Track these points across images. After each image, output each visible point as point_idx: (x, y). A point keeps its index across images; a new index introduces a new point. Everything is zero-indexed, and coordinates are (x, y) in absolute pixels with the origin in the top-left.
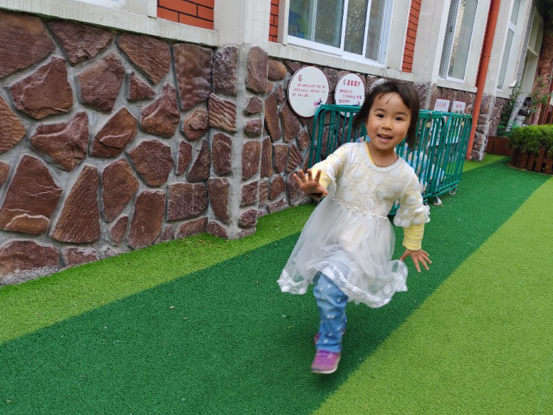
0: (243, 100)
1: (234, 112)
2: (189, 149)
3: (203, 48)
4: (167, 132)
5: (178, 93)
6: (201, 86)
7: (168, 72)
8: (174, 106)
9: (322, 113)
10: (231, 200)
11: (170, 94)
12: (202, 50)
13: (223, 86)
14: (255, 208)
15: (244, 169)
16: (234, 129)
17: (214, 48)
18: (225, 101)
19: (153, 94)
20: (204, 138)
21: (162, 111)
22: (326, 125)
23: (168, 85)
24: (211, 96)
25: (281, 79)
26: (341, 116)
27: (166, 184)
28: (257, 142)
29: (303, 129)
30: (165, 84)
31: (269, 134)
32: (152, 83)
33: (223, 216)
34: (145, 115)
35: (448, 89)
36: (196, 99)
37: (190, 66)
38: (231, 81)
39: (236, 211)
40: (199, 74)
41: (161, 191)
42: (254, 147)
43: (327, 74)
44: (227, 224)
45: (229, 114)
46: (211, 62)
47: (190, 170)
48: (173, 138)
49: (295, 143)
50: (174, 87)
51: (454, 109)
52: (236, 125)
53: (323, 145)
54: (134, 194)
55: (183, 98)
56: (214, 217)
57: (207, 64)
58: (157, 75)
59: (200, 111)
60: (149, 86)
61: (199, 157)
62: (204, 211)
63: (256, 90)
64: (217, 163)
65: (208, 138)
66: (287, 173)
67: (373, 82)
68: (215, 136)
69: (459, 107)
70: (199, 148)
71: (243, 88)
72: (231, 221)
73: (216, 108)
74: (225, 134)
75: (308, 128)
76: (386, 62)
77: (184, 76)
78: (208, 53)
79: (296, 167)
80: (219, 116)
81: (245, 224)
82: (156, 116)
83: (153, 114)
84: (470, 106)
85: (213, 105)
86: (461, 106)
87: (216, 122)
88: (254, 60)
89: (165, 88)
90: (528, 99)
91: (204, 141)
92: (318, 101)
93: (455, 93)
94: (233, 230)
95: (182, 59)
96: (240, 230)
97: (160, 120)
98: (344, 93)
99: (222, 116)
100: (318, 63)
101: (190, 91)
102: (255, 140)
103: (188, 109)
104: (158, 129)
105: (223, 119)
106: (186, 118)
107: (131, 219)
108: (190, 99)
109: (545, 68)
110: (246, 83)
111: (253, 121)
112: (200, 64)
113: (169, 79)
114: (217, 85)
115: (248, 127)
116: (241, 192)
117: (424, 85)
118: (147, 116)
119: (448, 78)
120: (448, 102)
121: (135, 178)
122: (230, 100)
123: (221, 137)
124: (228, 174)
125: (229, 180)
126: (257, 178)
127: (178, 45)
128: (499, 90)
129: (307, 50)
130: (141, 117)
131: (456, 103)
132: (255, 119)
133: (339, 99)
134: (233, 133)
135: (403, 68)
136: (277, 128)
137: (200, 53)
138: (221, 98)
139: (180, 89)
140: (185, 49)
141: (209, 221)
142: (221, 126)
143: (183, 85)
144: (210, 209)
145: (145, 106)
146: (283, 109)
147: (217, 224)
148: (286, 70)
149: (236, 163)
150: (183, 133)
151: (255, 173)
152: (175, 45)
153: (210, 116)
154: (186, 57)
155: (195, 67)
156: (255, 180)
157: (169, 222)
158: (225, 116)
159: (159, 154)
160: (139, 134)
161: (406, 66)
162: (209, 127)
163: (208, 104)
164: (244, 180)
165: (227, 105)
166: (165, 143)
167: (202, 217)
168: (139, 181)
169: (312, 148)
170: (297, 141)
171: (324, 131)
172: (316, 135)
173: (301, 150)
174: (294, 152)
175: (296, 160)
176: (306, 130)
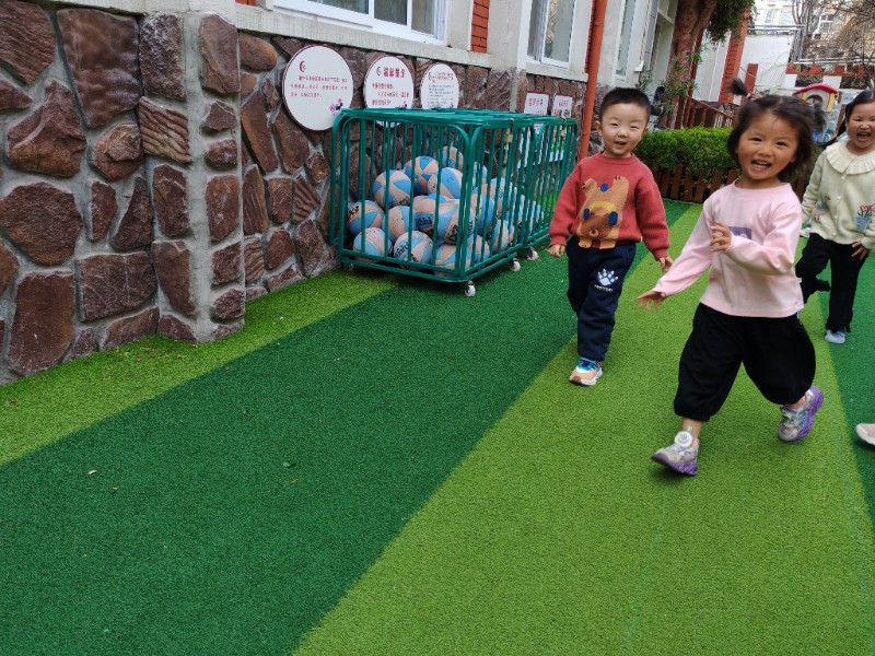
0: (199, 109)
1: (186, 128)
2: (111, 194)
3: (117, 17)
4: (64, 167)
5: (76, 97)
6: (120, 85)
7: (51, 61)
8: (71, 121)
9: (345, 122)
10: (195, 278)
11: (60, 100)
12: (114, 21)
13: (161, 84)
14: (241, 288)
15: (212, 224)
16: (188, 159)
17: (139, 17)
18: (168, 111)
19: (27, 100)
20: (138, 175)
21: (48, 132)
22: (353, 142)
23: (55, 83)
24: (140, 100)
25: (269, 68)
26: (378, 127)
27: (73, 258)
28: (232, 178)
29: (315, 151)
30: (48, 83)
31: (256, 161)
32: (23, 82)
33: (184, 305)
34: (14, 138)
35: (545, 77)
36: (115, 107)
37: (94, 48)
38: (174, 75)
39: (206, 296)
40: (114, 63)
41: (65, 271)
42: (228, 186)
43: (348, 58)
44: (193, 317)
45: (176, 132)
46: (136, 42)
47: (116, 231)
48: (78, 178)
49: (303, 174)
50: (67, 87)
51: (556, 107)
52: (190, 151)
53: (352, 176)
54: (11, 281)
55: (87, 106)
56: (169, 308)
57: (127, 45)
58: (30, 67)
59: (125, 128)
60: (16, 86)
61: (131, 207)
62: (152, 297)
63: (221, 90)
64: (164, 217)
65: (145, 174)
66: (294, 223)
67: (426, 69)
68: (156, 170)
69: (564, 104)
70: (130, 192)
71: (196, 87)
72: (198, 313)
73: (154, 123)
74: (174, 167)
75: (323, 148)
76: (445, 37)
77: (86, 68)
78: (128, 26)
79: (309, 213)
80: (160, 137)
81: (224, 316)
82: (37, 140)
83: (31, 137)
84: (580, 102)
85: (148, 117)
86: (564, 103)
87: (156, 147)
88: (210, 39)
89: (48, 90)
90: (661, 90)
91: (138, 180)
92: (336, 103)
93: (556, 83)
94: (203, 327)
95: (77, 37)
96: (216, 327)
97: (46, 148)
98: (379, 90)
99: (166, 137)
100: (332, 41)
101: (99, 94)
102: (228, 174)
103: (99, 125)
104: (44, 163)
105: (169, 141)
106: (97, 142)
107: (9, 324)
108: (103, 108)
109: (684, 42)
110: (201, 78)
111: (219, 144)
112: (114, 45)
113: (57, 73)
114: (149, 83)
115: (212, 153)
116: (211, 264)
117: (506, 73)
118: (19, 139)
119: (546, 60)
120: (545, 98)
121: (9, 253)
122: (175, 108)
123: (166, 172)
124: (187, 234)
125: (189, 244)
126: (239, 237)
127: (66, 11)
128: (620, 77)
129: (311, 18)
130: (8, 143)
131: (558, 99)
132: (224, 139)
133: (373, 99)
134: (186, 165)
135: (473, 45)
136: (269, 151)
137: (113, 26)
138: (161, 106)
139: (81, 89)
140: (81, 17)
141: (162, 313)
142: (165, 154)
143: (84, 84)
144: (160, 293)
145: (13, 122)
146: (278, 118)
147: (175, 320)
148: (276, 54)
149: (198, 215)
150: (95, 169)
151: (233, 229)
152: (59, 12)
153: (144, 136)
154: (84, 32)
155: (105, 50)
156: (235, 242)
157: (86, 322)
158: (168, 135)
159: (52, 208)
160: (8, 173)
161: (478, 42)
162: (144, 157)
163: (137, 117)
164: (214, 242)
165: (172, 118)
166: (63, 187)
167: (148, 309)
168: (18, 257)
169: (332, 181)
170: (308, 171)
171: (351, 151)
172: (338, 159)
173: (315, 185)
174: (303, 188)
175: (308, 201)
176: (321, 150)
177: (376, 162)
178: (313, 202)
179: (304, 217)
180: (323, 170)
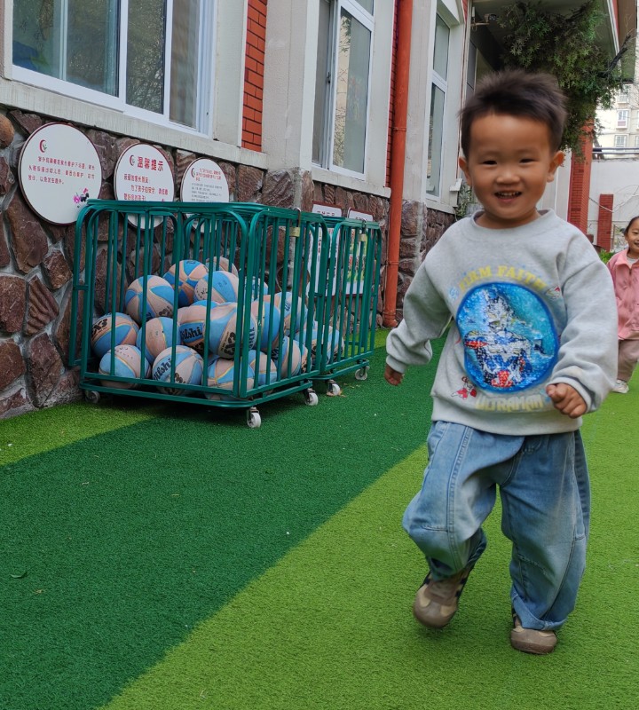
22: (100, 243)
26: (130, 226)
29: (55, 249)
43: (96, 142)
49: (39, 275)
66: (26, 336)
75: (64, 246)
79: (45, 324)
92: (81, 194)
93: (351, 196)
100: (78, 120)
117: (287, 175)
128: (432, 197)
133: (124, 191)
146: (11, 204)
169: (75, 288)
170: (45, 272)
171: (98, 254)
172: (82, 261)
173: (53, 290)
174: (38, 292)
175: (44, 310)
176: (61, 249)
177: (127, 271)
178: (51, 312)
179: (38, 329)
180: (63, 273)
